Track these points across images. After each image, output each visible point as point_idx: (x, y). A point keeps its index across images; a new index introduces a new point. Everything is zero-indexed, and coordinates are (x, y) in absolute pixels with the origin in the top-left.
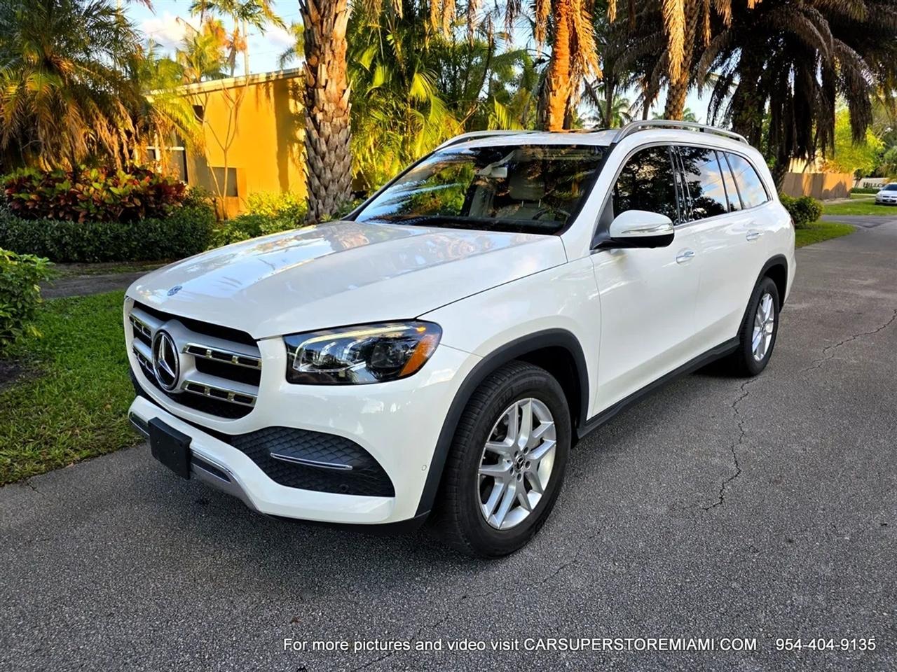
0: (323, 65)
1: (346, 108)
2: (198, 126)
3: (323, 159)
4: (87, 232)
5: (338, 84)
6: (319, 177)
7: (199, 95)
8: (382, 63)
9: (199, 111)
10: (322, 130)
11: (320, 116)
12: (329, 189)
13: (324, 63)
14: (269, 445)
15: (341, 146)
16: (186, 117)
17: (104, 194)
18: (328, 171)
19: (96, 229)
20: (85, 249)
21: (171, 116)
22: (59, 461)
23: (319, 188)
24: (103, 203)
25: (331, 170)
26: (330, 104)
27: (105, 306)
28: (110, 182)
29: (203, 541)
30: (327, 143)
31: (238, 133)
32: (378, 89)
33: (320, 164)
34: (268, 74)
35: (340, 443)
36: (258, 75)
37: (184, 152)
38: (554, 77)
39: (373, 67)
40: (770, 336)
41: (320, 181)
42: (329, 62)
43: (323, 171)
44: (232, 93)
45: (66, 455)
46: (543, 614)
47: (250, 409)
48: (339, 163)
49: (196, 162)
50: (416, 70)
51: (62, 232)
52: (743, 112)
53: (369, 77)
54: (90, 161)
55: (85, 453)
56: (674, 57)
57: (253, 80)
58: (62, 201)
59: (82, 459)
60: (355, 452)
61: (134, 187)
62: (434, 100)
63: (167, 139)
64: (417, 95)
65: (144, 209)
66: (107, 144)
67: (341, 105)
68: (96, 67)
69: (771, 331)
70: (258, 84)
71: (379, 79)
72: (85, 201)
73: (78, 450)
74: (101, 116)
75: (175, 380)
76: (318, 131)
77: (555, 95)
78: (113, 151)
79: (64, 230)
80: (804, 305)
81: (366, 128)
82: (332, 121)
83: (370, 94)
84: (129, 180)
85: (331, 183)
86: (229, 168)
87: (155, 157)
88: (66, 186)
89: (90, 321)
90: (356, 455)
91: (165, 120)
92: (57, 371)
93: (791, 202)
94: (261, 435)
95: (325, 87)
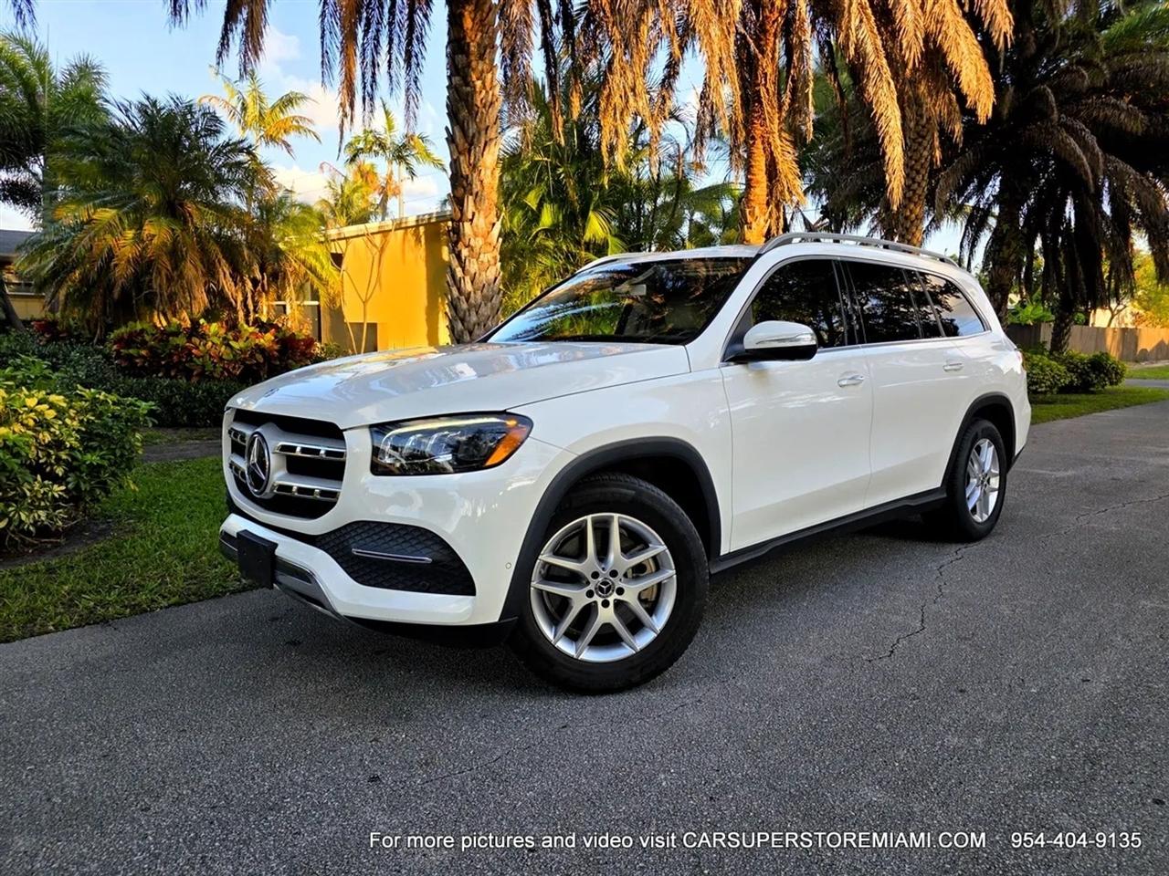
0: (470, 197)
1: (495, 242)
2: (335, 273)
3: (467, 300)
4: (200, 392)
5: (486, 217)
6: (463, 321)
7: (340, 242)
8: (552, 201)
9: (337, 259)
10: (467, 267)
11: (465, 252)
12: (474, 334)
13: (471, 194)
14: (351, 541)
15: (489, 285)
16: (322, 264)
17: (223, 349)
18: (473, 313)
19: (211, 388)
20: (196, 411)
21: (304, 263)
22: (145, 606)
23: (462, 333)
24: (221, 359)
25: (477, 313)
26: (477, 239)
27: (212, 470)
28: (230, 336)
29: (289, 675)
30: (472, 282)
31: (380, 285)
32: (545, 231)
33: (465, 306)
34: (418, 216)
35: (422, 535)
36: (407, 218)
37: (319, 306)
38: (748, 207)
39: (540, 206)
40: (996, 493)
41: (463, 325)
42: (477, 193)
43: (467, 314)
44: (378, 239)
45: (153, 601)
46: (649, 743)
47: (334, 503)
48: (486, 305)
49: (331, 316)
50: (591, 208)
51: (172, 391)
52: (1004, 248)
53: (535, 217)
54: (210, 315)
55: (173, 600)
56: (893, 179)
57: (401, 223)
58: (175, 358)
59: (170, 606)
60: (436, 543)
61: (257, 341)
62: (611, 240)
63: (300, 289)
64: (594, 236)
65: (266, 367)
66: (230, 294)
67: (489, 240)
68: (224, 211)
69: (997, 487)
70: (407, 228)
71: (547, 219)
72: (202, 357)
73: (166, 597)
74: (223, 261)
75: (265, 483)
76: (463, 268)
77: (751, 228)
78: (236, 302)
79: (174, 389)
80: (1070, 473)
81: (532, 276)
82: (479, 257)
83: (536, 236)
84: (251, 333)
85: (476, 327)
86: (368, 324)
87: (285, 313)
88: (181, 341)
89: (194, 484)
90: (436, 548)
91: (297, 267)
92: (152, 529)
93: (1081, 360)
94: (343, 532)
95: (471, 220)
